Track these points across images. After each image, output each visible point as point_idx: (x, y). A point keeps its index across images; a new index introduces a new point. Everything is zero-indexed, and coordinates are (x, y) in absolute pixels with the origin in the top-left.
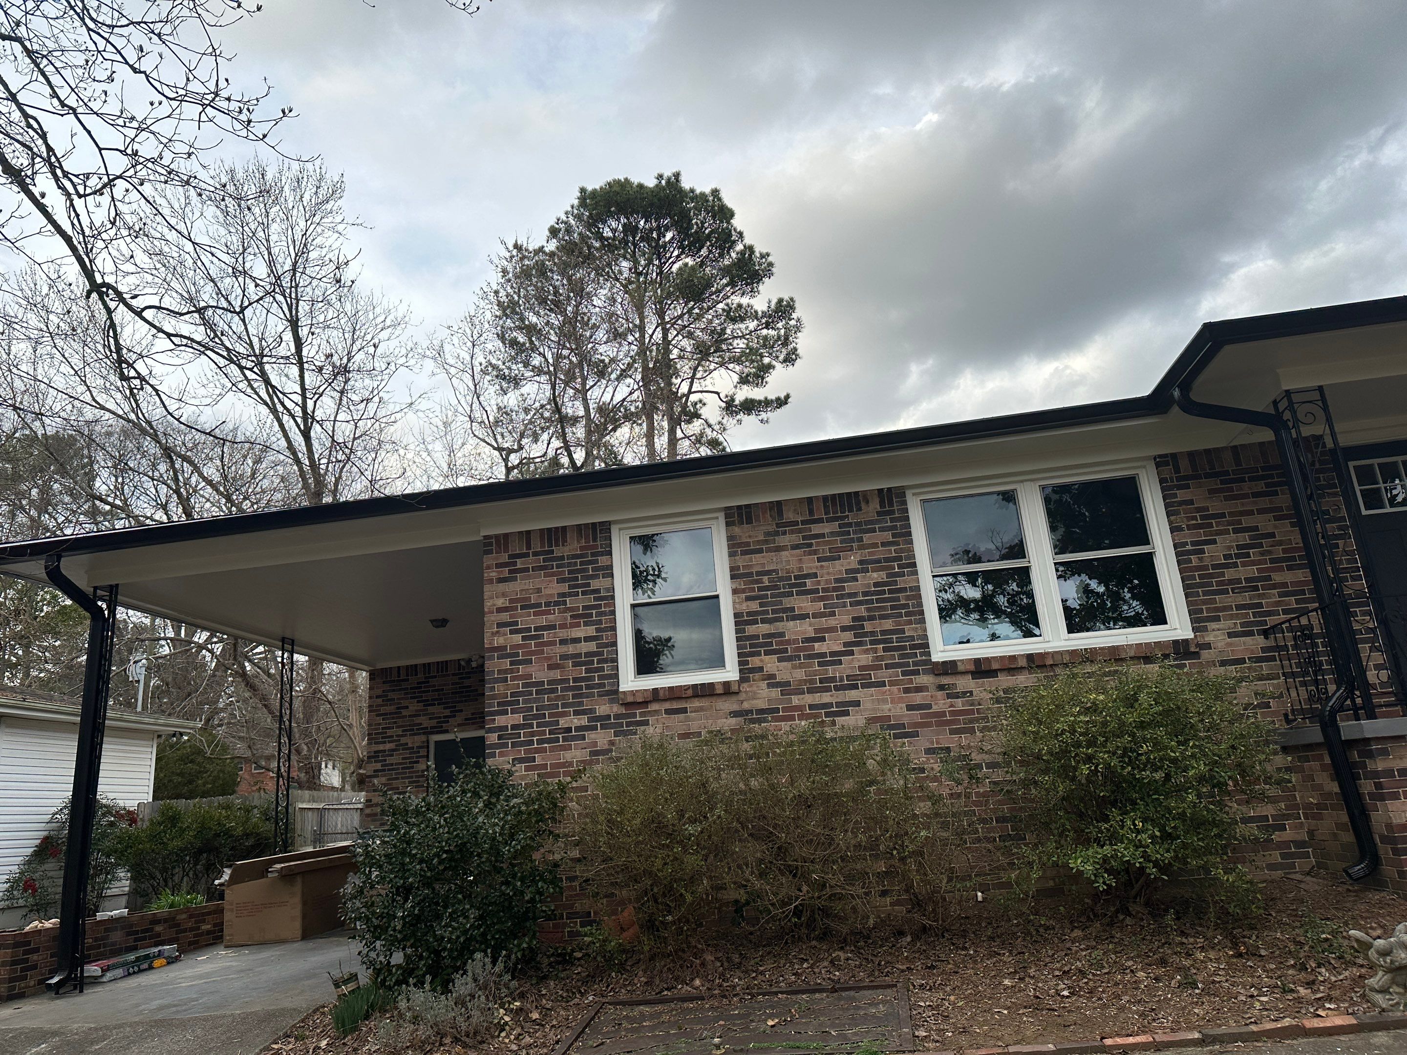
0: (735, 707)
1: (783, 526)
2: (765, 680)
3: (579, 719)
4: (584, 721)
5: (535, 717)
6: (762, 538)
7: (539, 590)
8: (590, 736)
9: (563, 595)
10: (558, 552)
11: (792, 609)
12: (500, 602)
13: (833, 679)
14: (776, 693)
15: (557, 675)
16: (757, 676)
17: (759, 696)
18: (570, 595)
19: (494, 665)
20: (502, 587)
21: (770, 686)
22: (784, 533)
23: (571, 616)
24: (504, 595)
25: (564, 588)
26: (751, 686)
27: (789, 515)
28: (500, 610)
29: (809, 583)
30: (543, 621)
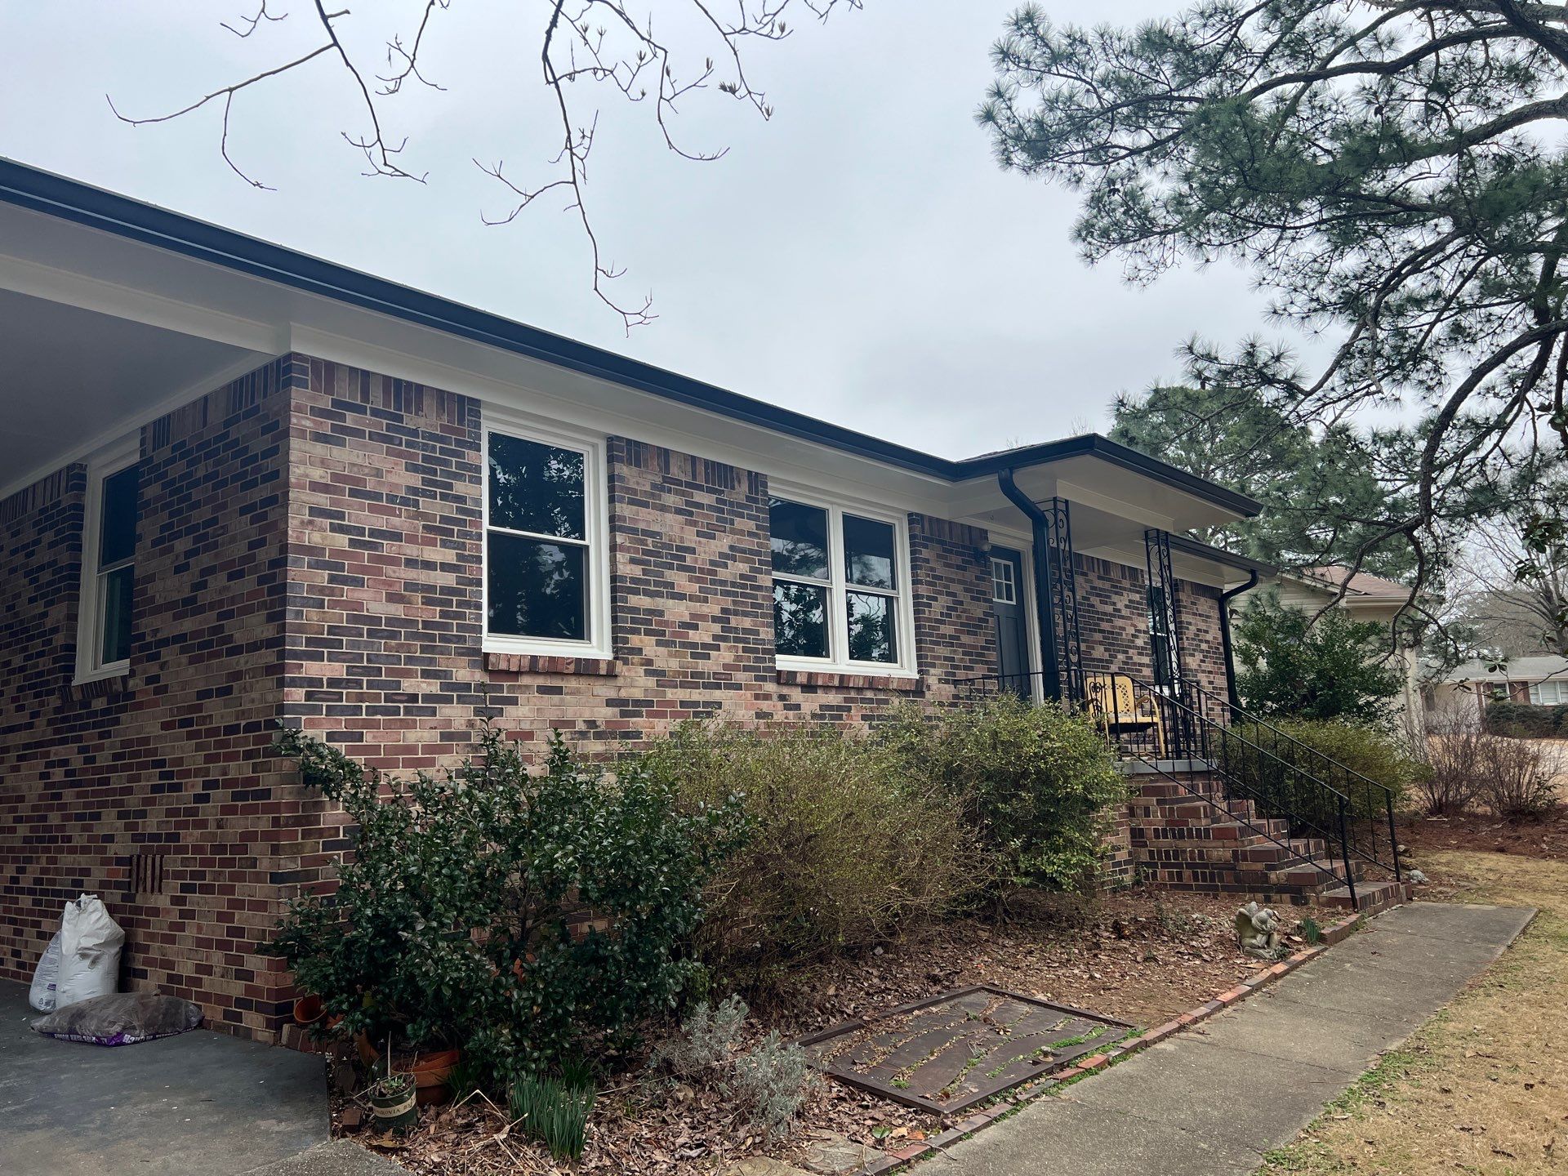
0: (613, 694)
1: (668, 483)
2: (642, 665)
3: (429, 684)
4: (433, 687)
5: (367, 671)
6: (648, 488)
7: (378, 473)
8: (445, 711)
9: (414, 490)
10: (410, 421)
11: (672, 585)
12: (318, 474)
13: (701, 675)
14: (651, 682)
15: (398, 611)
16: (636, 658)
17: (636, 684)
18: (424, 493)
19: (301, 576)
20: (320, 449)
21: (648, 673)
22: (669, 491)
23: (424, 527)
24: (324, 463)
25: (416, 480)
26: (629, 670)
27: (675, 472)
28: (316, 487)
29: (689, 559)
30: (381, 522)
